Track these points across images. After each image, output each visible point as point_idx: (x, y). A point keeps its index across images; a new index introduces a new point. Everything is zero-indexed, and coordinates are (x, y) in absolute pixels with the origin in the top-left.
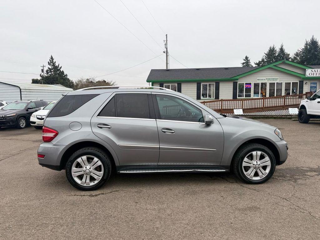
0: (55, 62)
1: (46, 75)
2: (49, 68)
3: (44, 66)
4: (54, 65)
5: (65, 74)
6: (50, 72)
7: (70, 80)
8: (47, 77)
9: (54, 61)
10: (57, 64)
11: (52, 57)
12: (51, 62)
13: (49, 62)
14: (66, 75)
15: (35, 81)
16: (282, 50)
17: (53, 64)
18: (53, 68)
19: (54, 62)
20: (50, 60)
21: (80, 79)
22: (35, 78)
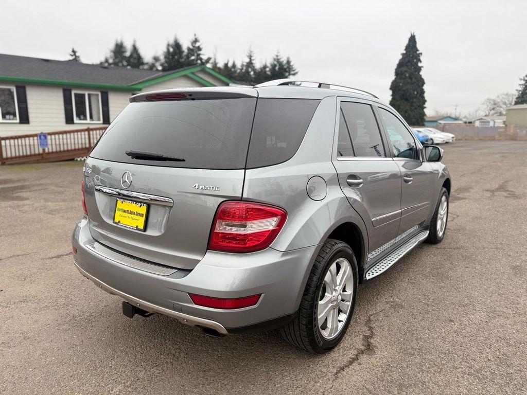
16: (135, 49)
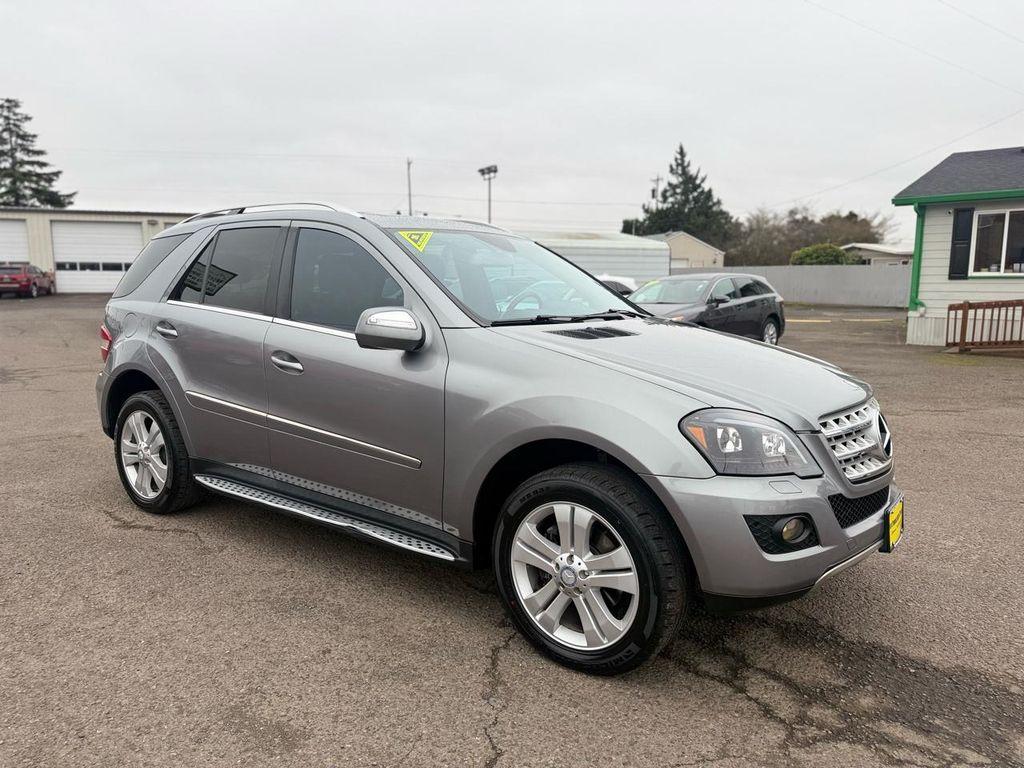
0: (689, 165)
1: (660, 206)
2: (670, 184)
3: (658, 180)
4: (685, 173)
5: (715, 200)
6: (671, 196)
7: (732, 218)
8: (660, 212)
9: (687, 159)
10: (692, 171)
11: (681, 149)
12: (678, 165)
13: (671, 166)
14: (719, 202)
15: (629, 228)
17: (684, 168)
18: (681, 183)
19: (686, 164)
20: (676, 159)
21: (755, 212)
22: (631, 217)
